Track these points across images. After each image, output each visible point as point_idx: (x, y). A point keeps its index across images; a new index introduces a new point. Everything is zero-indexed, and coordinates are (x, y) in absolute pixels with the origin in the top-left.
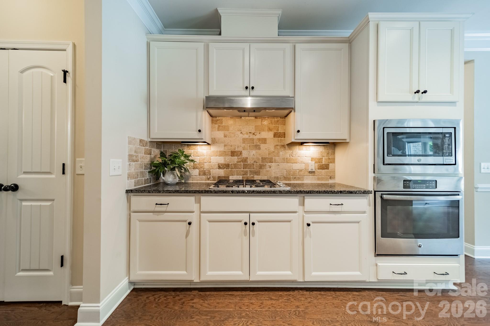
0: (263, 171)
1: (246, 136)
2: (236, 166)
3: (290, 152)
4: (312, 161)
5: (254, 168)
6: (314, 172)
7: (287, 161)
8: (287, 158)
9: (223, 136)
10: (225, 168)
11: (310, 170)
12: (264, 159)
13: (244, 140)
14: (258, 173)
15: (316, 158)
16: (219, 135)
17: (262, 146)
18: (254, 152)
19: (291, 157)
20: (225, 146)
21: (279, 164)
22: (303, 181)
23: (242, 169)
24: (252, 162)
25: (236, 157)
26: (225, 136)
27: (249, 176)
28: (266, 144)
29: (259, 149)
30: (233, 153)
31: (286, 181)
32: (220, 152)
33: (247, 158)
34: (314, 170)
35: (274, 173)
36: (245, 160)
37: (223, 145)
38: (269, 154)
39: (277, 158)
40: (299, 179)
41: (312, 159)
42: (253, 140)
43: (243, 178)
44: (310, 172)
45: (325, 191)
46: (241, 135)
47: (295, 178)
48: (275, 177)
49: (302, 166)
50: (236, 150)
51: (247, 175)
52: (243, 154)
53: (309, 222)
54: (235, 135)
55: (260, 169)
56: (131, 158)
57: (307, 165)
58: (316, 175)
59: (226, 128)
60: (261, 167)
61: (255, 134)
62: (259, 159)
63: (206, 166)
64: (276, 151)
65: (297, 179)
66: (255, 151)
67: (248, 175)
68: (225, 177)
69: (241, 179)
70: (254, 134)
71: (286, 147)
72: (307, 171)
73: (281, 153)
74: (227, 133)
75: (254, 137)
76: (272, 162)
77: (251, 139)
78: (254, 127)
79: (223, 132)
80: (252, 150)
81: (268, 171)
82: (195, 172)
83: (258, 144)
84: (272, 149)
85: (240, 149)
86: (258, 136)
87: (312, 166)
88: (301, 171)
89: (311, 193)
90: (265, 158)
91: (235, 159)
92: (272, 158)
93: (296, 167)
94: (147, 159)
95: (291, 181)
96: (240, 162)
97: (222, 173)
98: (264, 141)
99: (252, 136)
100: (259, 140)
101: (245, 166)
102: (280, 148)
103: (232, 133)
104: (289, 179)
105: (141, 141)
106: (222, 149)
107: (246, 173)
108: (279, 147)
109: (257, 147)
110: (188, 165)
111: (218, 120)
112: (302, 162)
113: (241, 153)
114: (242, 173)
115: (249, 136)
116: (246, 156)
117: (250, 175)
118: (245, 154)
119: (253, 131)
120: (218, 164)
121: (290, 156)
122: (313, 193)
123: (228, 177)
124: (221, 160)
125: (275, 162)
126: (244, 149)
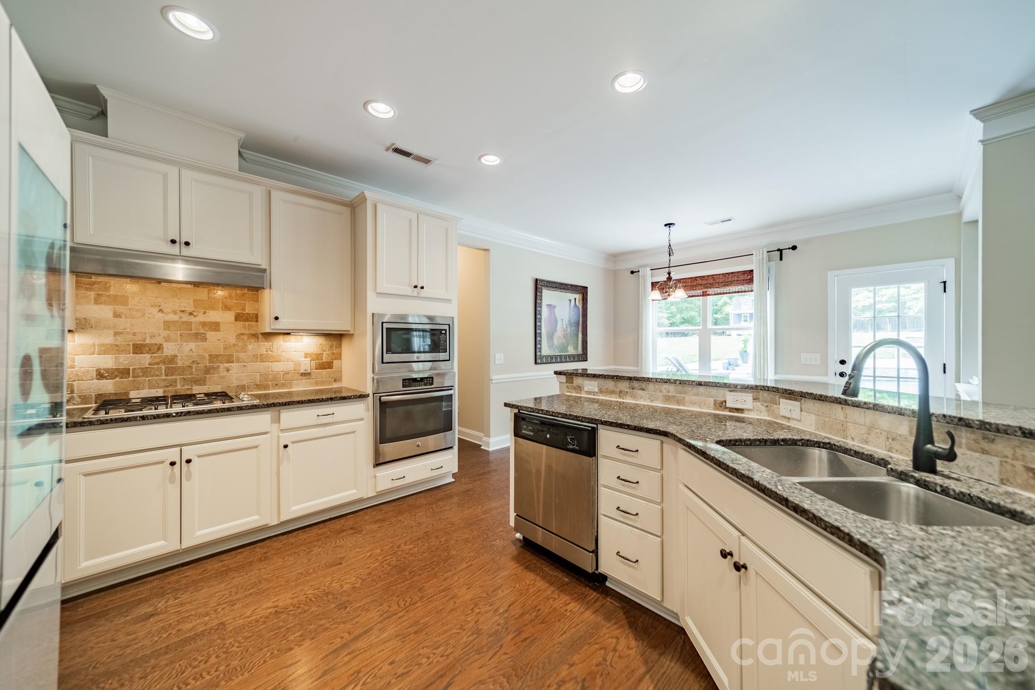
0: (213, 378)
1: (173, 317)
2: (145, 372)
3: (267, 344)
4: (305, 357)
5: (191, 374)
6: (309, 374)
7: (262, 358)
8: (261, 355)
9: (111, 315)
10: (116, 376)
11: (302, 371)
12: (213, 358)
13: (167, 325)
14: (201, 382)
15: (312, 354)
16: (103, 312)
17: (211, 335)
18: (192, 345)
19: (270, 352)
20: (116, 334)
21: (246, 364)
22: (290, 388)
23: (164, 377)
24: (187, 363)
25: (148, 356)
26: (117, 315)
27: (181, 388)
28: (219, 331)
29: (205, 339)
30: (138, 349)
31: (260, 390)
32: (102, 345)
33: (176, 356)
34: (309, 371)
35: (236, 379)
36: (172, 359)
37: (112, 332)
38: (225, 348)
39: (242, 355)
40: (283, 385)
41: (306, 356)
42: (189, 324)
43: (164, 392)
44: (302, 374)
45: (309, 400)
46: (160, 314)
47: (276, 385)
48: (238, 386)
49: (290, 366)
50: (148, 341)
51: (176, 386)
52: (165, 350)
53: (286, 444)
54: (144, 315)
55: (204, 374)
57: (298, 364)
58: (312, 377)
59: (121, 300)
60: (208, 371)
61: (195, 314)
62: (203, 357)
64: (240, 344)
65: (280, 386)
66: (194, 344)
67: (179, 387)
68: (116, 394)
69: (162, 395)
70: (191, 314)
71: (260, 336)
72: (298, 373)
73: (250, 347)
74: (120, 309)
75: (192, 319)
76: (232, 362)
77: (183, 323)
78: (191, 301)
79: (111, 307)
80: (187, 341)
81: (223, 377)
83: (202, 331)
84: (232, 340)
85: (158, 340)
86: (201, 318)
87: (306, 365)
88: (287, 373)
89: (289, 405)
90: (217, 356)
91: (145, 359)
92: (232, 355)
93: (278, 367)
95: (269, 389)
96: (158, 364)
97: (108, 387)
98: (214, 326)
99: (186, 318)
100: (204, 324)
101: (170, 372)
102: (248, 338)
103: (137, 311)
104: (266, 387)
106: (108, 340)
107: (173, 383)
108: (245, 337)
109: (199, 337)
111: (94, 283)
112: (288, 360)
113: (160, 348)
114: (162, 384)
115: (181, 318)
116: (173, 353)
117: (183, 386)
118: (169, 349)
119: (190, 309)
120: (97, 371)
121: (267, 351)
122: (292, 404)
123: (128, 393)
124: (108, 362)
125: (238, 361)
126: (167, 339)
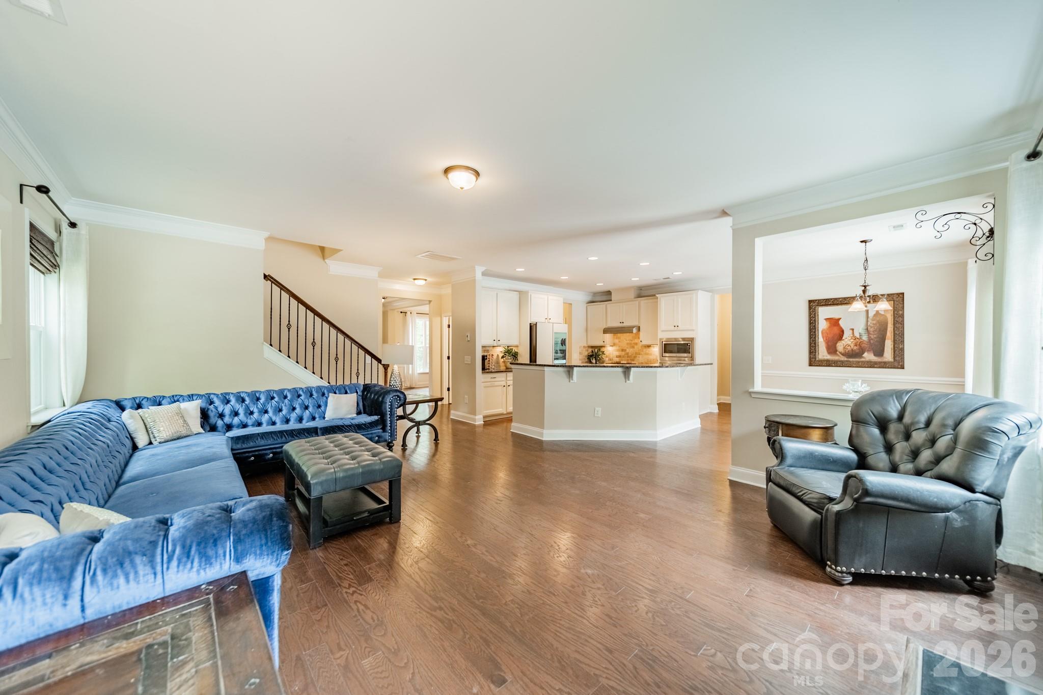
0: (636, 359)
1: (628, 342)
2: (623, 357)
5: (631, 358)
7: (647, 354)
8: (647, 352)
10: (619, 356)
12: (636, 353)
13: (627, 344)
16: (617, 341)
17: (636, 347)
18: (631, 350)
19: (649, 352)
21: (643, 356)
24: (631, 355)
26: (619, 342)
27: (630, 362)
30: (623, 350)
33: (629, 352)
36: (628, 354)
39: (642, 353)
42: (631, 343)
50: (623, 348)
56: (580, 353)
59: (619, 338)
60: (635, 357)
63: (611, 356)
73: (643, 350)
74: (620, 340)
80: (630, 348)
81: (638, 359)
82: (607, 359)
84: (640, 348)
85: (625, 348)
86: (633, 342)
88: (654, 359)
91: (623, 353)
93: (651, 356)
94: (586, 353)
96: (625, 354)
97: (617, 359)
98: (636, 344)
100: (634, 343)
101: (628, 357)
103: (622, 340)
104: (649, 361)
105: (584, 347)
106: (618, 348)
107: (628, 360)
109: (633, 347)
110: (604, 356)
113: (625, 350)
118: (628, 350)
124: (617, 353)
125: (641, 355)
126: (627, 348)
